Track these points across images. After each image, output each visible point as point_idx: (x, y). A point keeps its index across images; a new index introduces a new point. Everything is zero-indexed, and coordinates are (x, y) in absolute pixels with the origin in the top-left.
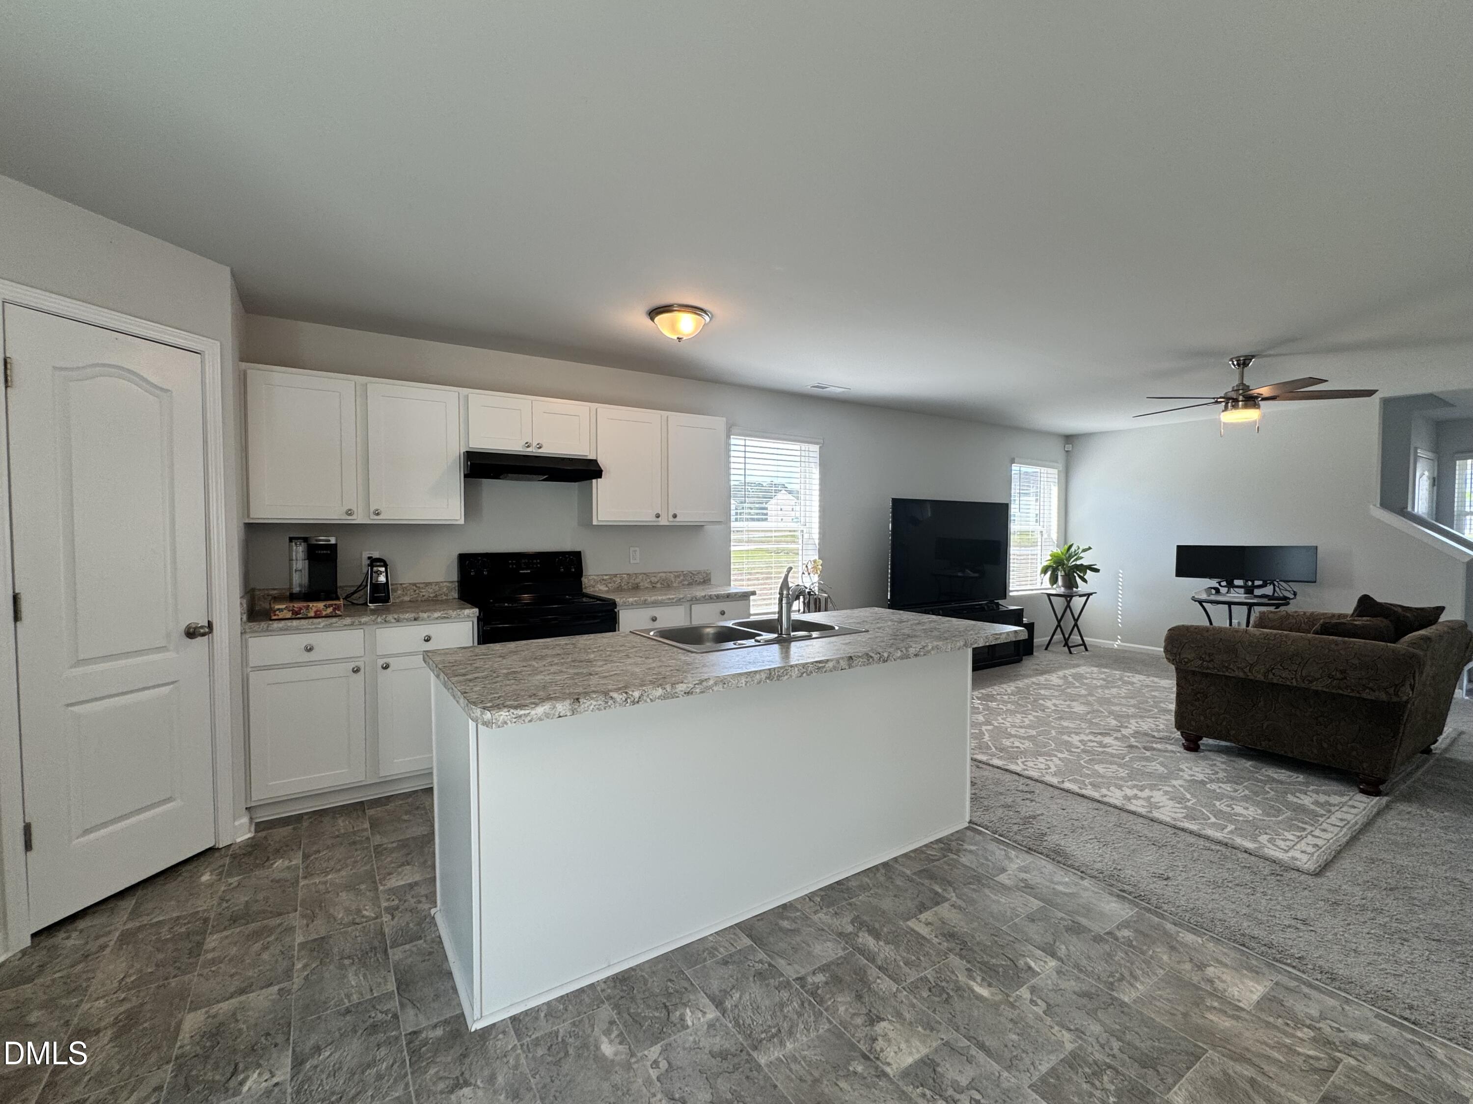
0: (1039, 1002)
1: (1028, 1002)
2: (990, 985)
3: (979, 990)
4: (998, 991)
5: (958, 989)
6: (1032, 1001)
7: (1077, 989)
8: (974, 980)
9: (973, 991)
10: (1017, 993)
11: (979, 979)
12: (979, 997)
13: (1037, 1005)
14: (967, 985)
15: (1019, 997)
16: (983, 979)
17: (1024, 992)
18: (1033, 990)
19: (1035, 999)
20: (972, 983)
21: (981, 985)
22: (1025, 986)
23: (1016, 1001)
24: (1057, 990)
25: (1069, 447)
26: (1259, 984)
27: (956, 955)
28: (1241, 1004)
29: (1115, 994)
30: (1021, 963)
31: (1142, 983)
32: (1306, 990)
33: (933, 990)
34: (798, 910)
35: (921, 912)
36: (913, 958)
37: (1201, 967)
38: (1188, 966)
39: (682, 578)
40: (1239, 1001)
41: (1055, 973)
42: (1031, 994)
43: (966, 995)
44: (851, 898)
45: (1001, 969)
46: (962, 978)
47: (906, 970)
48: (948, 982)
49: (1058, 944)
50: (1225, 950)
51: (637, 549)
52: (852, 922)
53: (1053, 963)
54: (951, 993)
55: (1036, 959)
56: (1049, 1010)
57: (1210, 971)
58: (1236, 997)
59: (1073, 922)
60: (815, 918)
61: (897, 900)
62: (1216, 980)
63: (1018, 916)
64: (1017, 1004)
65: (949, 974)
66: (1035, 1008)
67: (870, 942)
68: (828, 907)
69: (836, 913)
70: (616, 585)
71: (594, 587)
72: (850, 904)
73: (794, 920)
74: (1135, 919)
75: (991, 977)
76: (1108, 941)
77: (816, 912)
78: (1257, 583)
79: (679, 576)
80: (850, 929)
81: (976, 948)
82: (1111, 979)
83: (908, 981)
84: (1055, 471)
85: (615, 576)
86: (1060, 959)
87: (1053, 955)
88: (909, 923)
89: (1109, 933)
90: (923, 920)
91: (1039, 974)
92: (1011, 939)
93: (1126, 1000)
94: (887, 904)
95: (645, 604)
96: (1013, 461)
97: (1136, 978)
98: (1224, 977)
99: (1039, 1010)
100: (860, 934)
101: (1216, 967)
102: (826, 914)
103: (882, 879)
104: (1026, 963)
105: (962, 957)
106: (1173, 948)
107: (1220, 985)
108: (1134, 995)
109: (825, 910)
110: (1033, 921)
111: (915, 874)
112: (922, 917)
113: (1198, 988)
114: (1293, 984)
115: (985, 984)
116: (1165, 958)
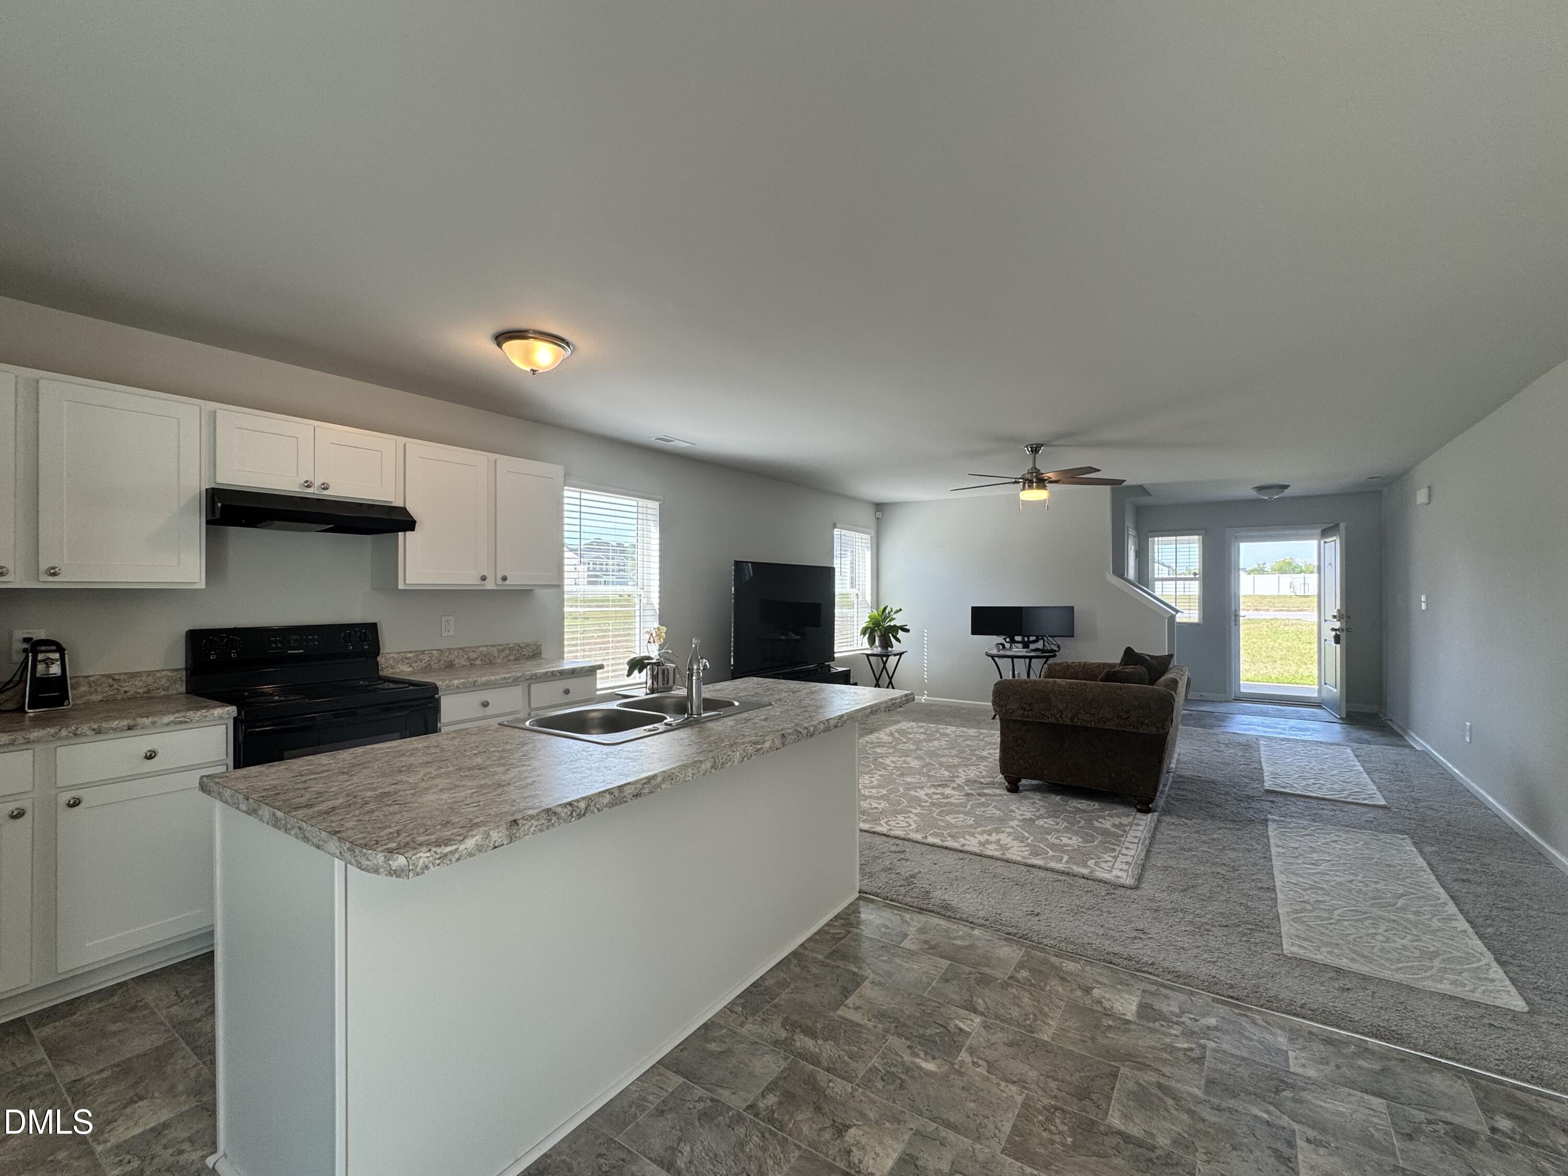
0: (980, 1062)
1: (971, 1065)
2: (934, 1058)
3: (924, 1065)
4: (943, 1062)
5: (907, 1070)
6: (974, 1063)
7: (1005, 1040)
8: (917, 1056)
9: (920, 1068)
10: (959, 1058)
11: (922, 1054)
12: (929, 1074)
13: (979, 1066)
14: (913, 1063)
15: (962, 1063)
16: (926, 1053)
17: (964, 1056)
18: (972, 1051)
19: (975, 1060)
20: (918, 1060)
21: (926, 1061)
22: (963, 1050)
23: (960, 1067)
24: (991, 1045)
25: (879, 515)
26: (1133, 996)
27: (893, 1035)
28: (1127, 1017)
29: (1035, 1035)
30: (951, 1027)
31: (1052, 1018)
32: (1164, 991)
33: (886, 1078)
34: (721, 1027)
35: (847, 998)
36: (856, 1049)
37: (1088, 991)
38: (1079, 993)
39: (507, 652)
40: (1125, 1014)
41: (982, 1029)
42: (971, 1056)
43: (916, 1074)
44: (773, 999)
45: (937, 1038)
46: (907, 1058)
47: (853, 1064)
48: (896, 1066)
49: (975, 999)
50: (1099, 971)
51: (452, 618)
52: (783, 1026)
53: (978, 1020)
54: (903, 1077)
55: (963, 1019)
56: (991, 1066)
57: (1096, 992)
58: (1122, 1012)
59: (980, 973)
60: (744, 1031)
61: (819, 989)
62: (1103, 1000)
63: (933, 979)
64: (963, 1070)
65: (893, 1056)
66: (978, 1069)
67: (809, 1043)
68: (753, 1015)
69: (764, 1020)
70: (423, 665)
71: (393, 667)
72: (775, 1006)
73: (722, 1040)
74: (1026, 958)
75: (932, 1049)
76: (1012, 985)
77: (742, 1025)
78: (1032, 638)
79: (503, 651)
80: (783, 1034)
81: (909, 1023)
82: (1028, 1022)
83: (860, 1076)
84: (868, 537)
85: (423, 652)
86: (982, 1014)
87: (975, 1011)
88: (839, 1012)
89: (1011, 977)
90: (851, 1006)
91: (970, 1034)
92: (937, 1005)
93: (1046, 1039)
94: (811, 997)
95: (475, 687)
96: (835, 526)
97: (1045, 1015)
98: (1107, 996)
99: (982, 1070)
100: (796, 1037)
101: (1098, 988)
102: (754, 1023)
103: (797, 970)
104: (956, 1026)
105: (899, 1035)
106: (1063, 979)
107: (1107, 1004)
108: (1051, 1031)
109: (751, 1019)
110: (947, 981)
111: (826, 957)
112: (849, 1002)
113: (1093, 1011)
114: (1153, 988)
115: (929, 1058)
116: (1060, 989)
